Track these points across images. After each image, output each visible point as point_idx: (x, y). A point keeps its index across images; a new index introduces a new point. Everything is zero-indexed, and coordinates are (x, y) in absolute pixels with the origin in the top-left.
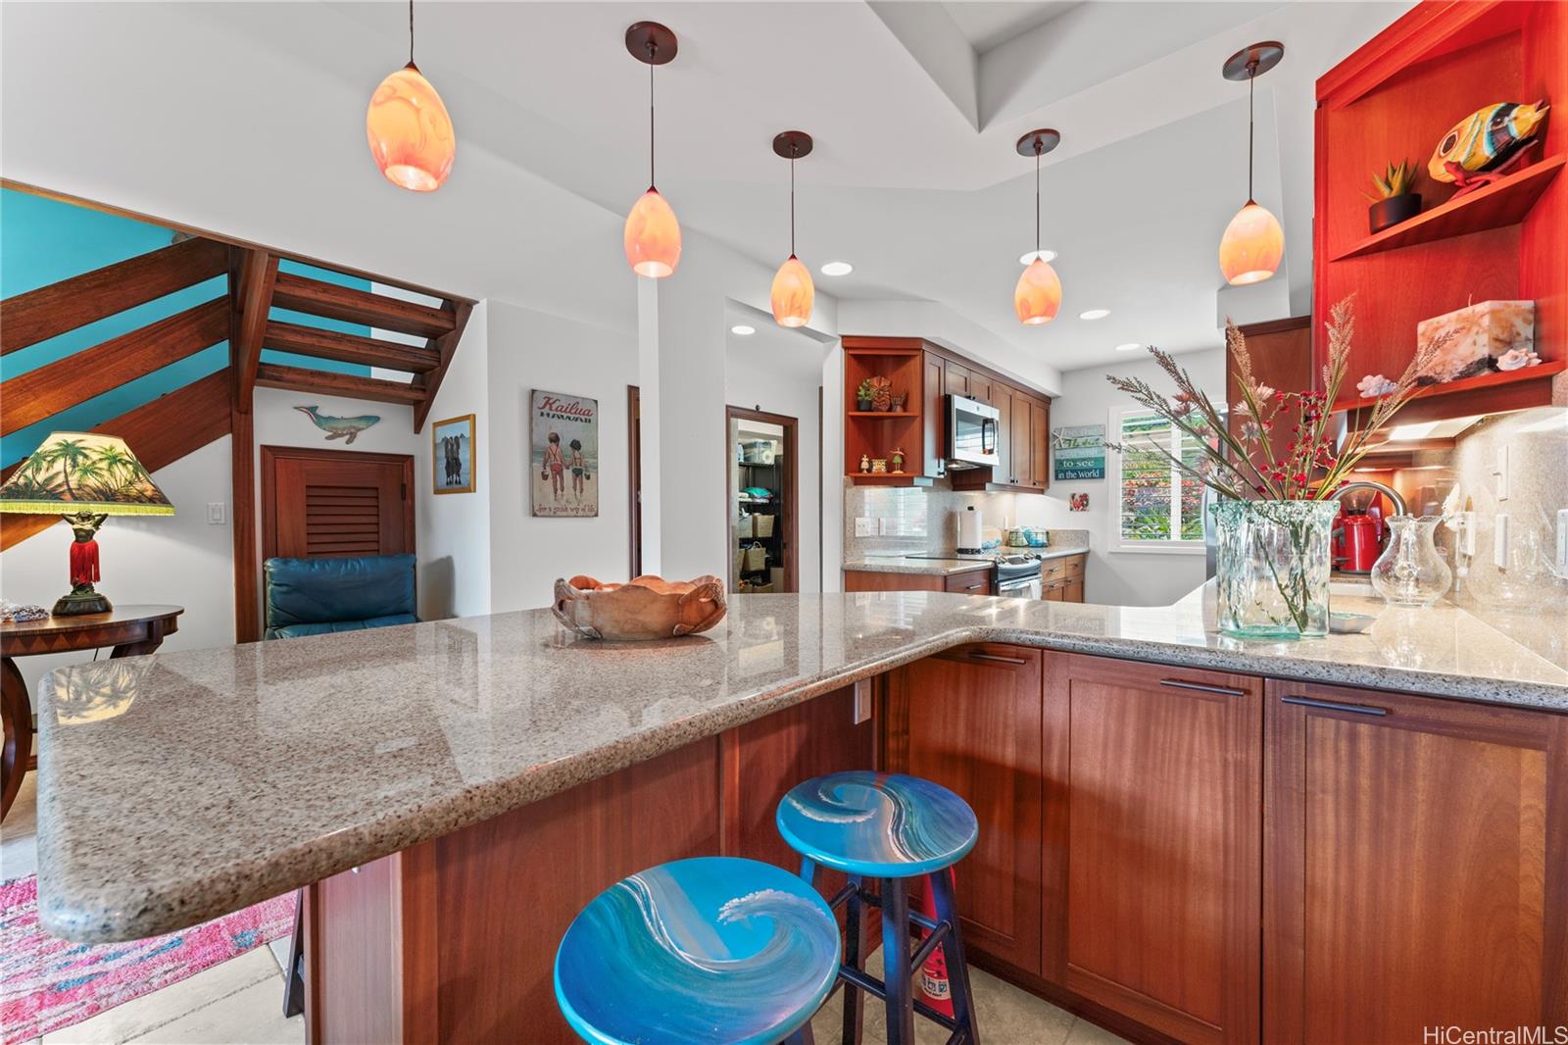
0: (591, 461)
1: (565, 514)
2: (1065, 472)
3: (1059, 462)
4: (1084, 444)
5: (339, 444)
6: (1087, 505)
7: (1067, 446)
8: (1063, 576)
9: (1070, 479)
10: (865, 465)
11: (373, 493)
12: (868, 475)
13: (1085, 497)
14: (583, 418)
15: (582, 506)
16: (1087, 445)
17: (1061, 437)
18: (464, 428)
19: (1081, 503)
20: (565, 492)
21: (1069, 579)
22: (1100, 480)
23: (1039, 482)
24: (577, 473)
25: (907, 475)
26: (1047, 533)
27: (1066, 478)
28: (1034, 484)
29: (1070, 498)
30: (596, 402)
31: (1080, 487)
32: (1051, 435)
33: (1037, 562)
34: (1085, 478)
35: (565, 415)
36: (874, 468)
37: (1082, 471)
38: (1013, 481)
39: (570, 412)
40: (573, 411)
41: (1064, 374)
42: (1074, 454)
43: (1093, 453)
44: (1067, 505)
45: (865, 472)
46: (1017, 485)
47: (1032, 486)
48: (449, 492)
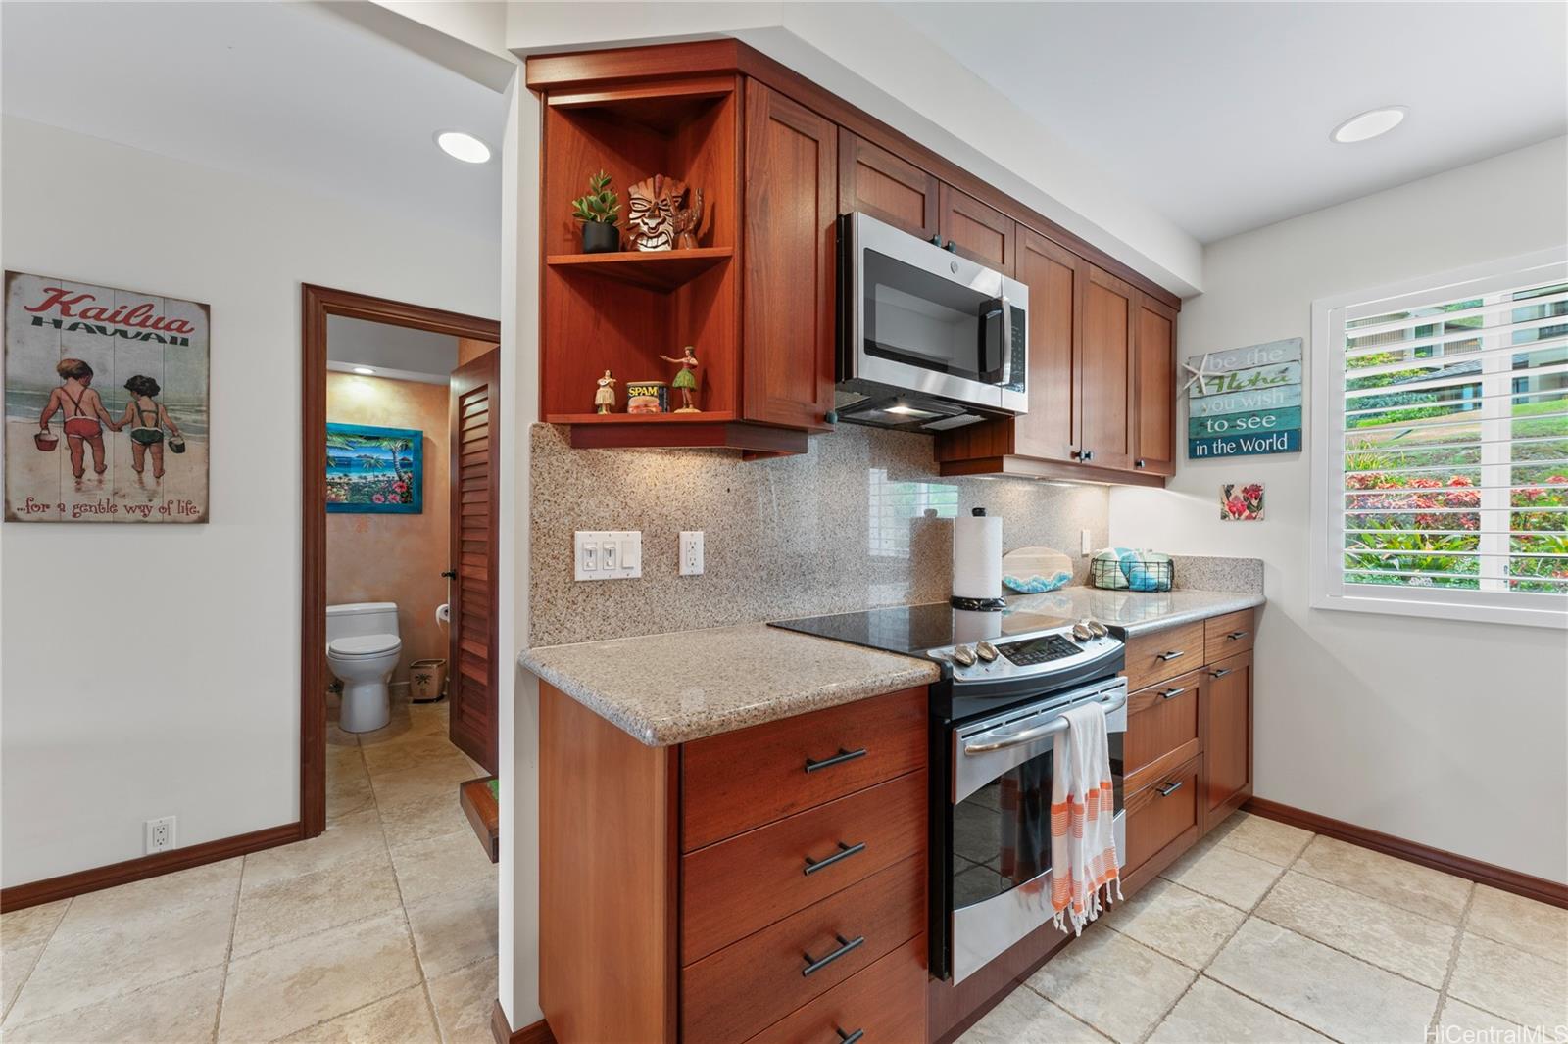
0: (189, 418)
1: (109, 517)
2: (1209, 441)
3: (1201, 423)
4: (1253, 382)
6: (1259, 508)
7: (1214, 389)
8: (1200, 662)
9: (1222, 455)
10: (604, 395)
12: (619, 418)
13: (1254, 493)
14: (167, 335)
15: (157, 503)
16: (1261, 384)
17: (1201, 374)
19: (1248, 503)
20: (108, 475)
21: (1214, 667)
22: (1294, 455)
23: (1150, 462)
24: (147, 440)
25: (708, 417)
26: (1171, 563)
27: (1211, 455)
28: (1138, 464)
29: (1220, 493)
30: (206, 308)
31: (1242, 471)
32: (1179, 373)
33: (1111, 645)
34: (1254, 452)
35: (110, 327)
36: (632, 403)
37: (1248, 437)
38: (1075, 455)
39: (126, 321)
40: (133, 321)
41: (1207, 246)
42: (1230, 404)
43: (1274, 399)
44: (1216, 507)
45: (604, 412)
46: (1087, 462)
47: (1131, 469)
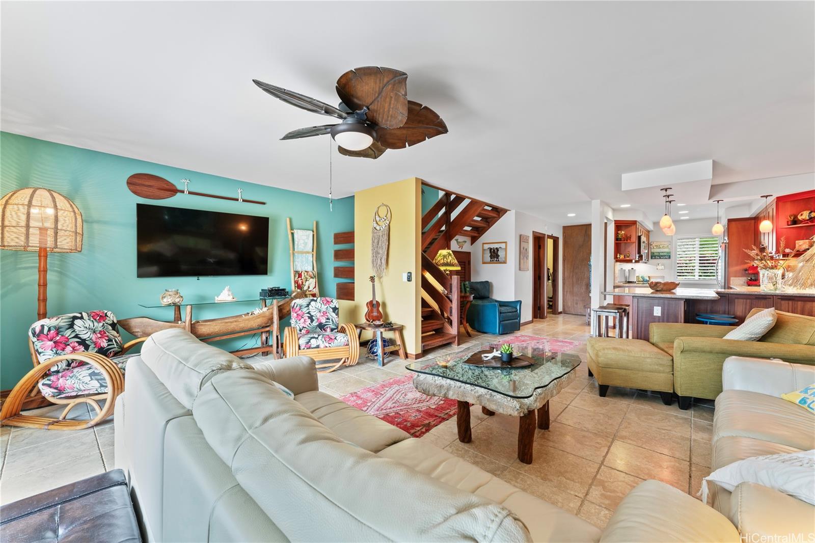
2: (655, 256)
3: (654, 253)
5: (460, 250)
7: (657, 247)
9: (657, 259)
10: (618, 256)
11: (464, 263)
16: (664, 247)
17: (654, 245)
18: (503, 246)
20: (525, 264)
22: (669, 259)
24: (526, 258)
31: (661, 261)
34: (663, 258)
42: (658, 250)
43: (666, 250)
45: (619, 258)
48: (491, 263)
